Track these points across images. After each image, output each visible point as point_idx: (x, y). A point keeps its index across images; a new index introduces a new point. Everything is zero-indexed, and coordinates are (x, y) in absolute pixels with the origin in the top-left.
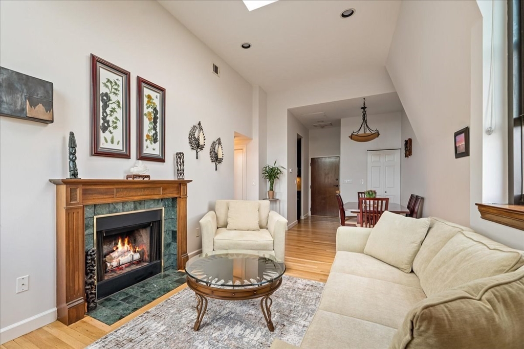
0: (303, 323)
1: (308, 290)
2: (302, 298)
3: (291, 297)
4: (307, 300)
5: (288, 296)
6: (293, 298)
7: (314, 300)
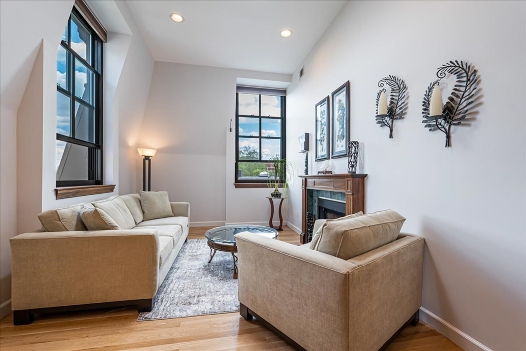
0: (192, 271)
1: (194, 297)
2: (198, 287)
3: (208, 284)
4: (193, 286)
5: (212, 284)
6: (206, 284)
7: (185, 287)
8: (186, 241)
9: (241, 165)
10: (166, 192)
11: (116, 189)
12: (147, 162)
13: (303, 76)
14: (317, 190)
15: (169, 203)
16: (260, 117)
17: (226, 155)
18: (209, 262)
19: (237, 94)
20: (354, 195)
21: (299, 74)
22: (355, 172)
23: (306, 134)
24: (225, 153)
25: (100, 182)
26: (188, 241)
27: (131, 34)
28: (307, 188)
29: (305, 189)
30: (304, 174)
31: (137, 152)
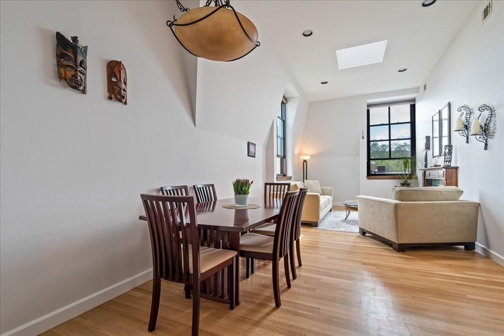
8: (330, 211)
9: (373, 162)
10: (318, 181)
11: (292, 179)
12: (305, 163)
13: (426, 90)
14: (435, 180)
15: (320, 188)
16: (390, 124)
17: (359, 155)
18: (346, 219)
19: (368, 111)
20: (448, 181)
21: (423, 88)
22: (450, 166)
23: (426, 137)
24: (358, 155)
25: (285, 175)
26: (332, 211)
27: (298, 95)
28: (426, 178)
29: (424, 179)
30: (424, 168)
31: (299, 158)
